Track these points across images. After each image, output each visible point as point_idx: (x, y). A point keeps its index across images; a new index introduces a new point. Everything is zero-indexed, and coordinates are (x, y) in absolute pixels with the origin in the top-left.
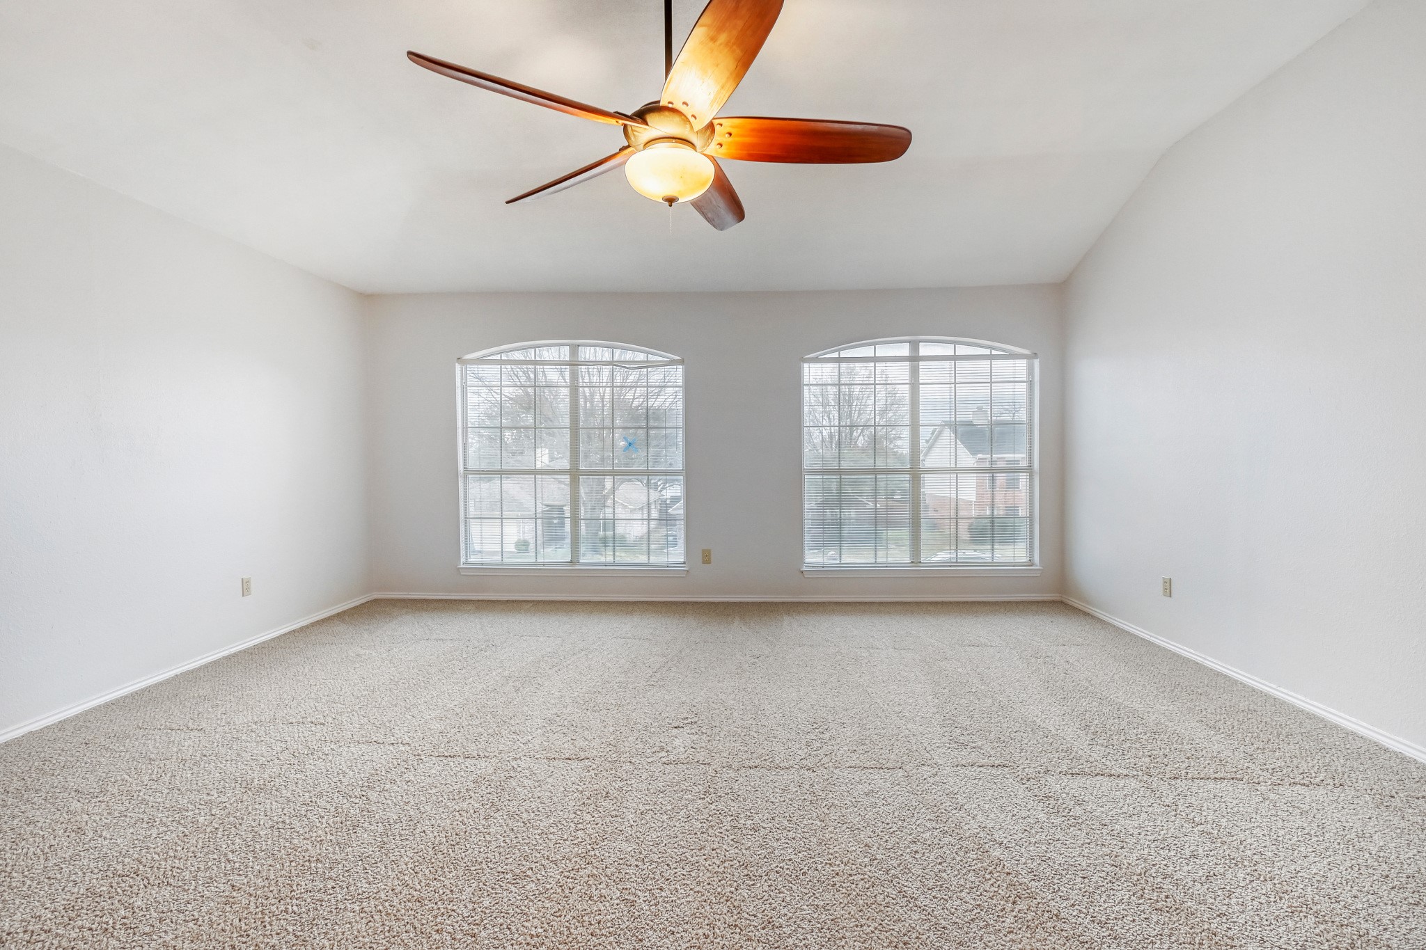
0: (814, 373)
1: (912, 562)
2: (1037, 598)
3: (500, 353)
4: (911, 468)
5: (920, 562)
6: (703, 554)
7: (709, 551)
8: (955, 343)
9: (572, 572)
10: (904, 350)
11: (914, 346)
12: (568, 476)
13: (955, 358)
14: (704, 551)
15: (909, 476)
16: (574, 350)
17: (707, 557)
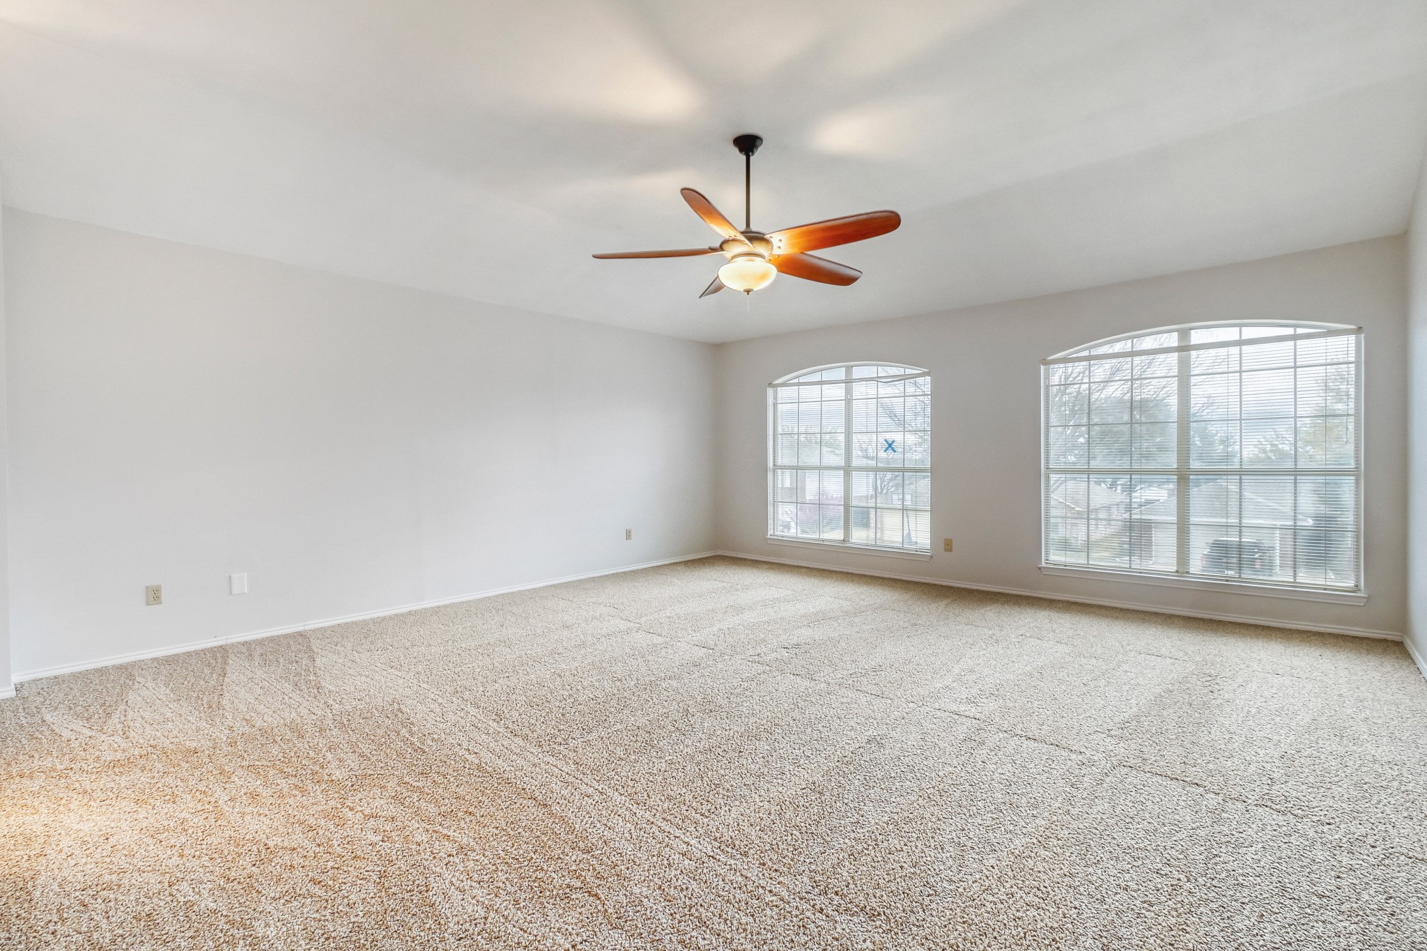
0: (1057, 374)
1: (1177, 572)
2: (1360, 633)
3: (798, 377)
4: (1177, 469)
5: (1188, 573)
6: (945, 542)
7: (951, 541)
8: (1240, 326)
9: (843, 550)
10: (1172, 340)
11: (1184, 334)
12: (842, 472)
13: (1240, 343)
14: (946, 540)
15: (1176, 477)
16: (849, 370)
17: (948, 546)
